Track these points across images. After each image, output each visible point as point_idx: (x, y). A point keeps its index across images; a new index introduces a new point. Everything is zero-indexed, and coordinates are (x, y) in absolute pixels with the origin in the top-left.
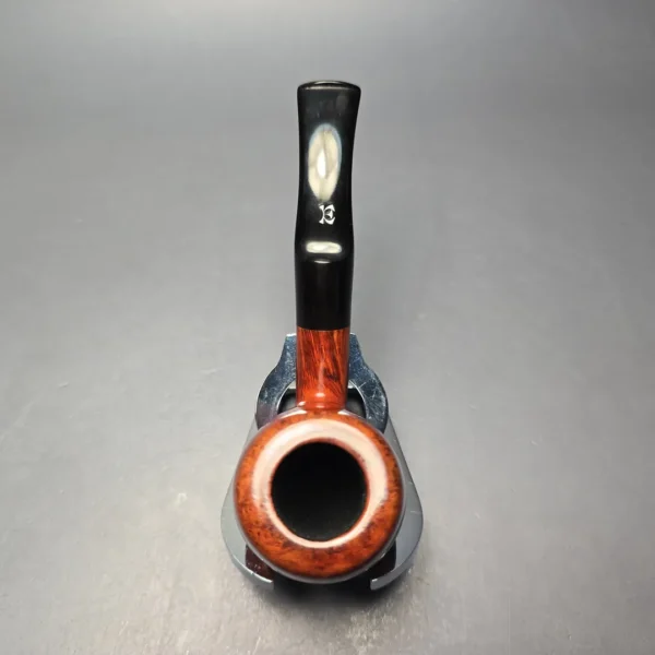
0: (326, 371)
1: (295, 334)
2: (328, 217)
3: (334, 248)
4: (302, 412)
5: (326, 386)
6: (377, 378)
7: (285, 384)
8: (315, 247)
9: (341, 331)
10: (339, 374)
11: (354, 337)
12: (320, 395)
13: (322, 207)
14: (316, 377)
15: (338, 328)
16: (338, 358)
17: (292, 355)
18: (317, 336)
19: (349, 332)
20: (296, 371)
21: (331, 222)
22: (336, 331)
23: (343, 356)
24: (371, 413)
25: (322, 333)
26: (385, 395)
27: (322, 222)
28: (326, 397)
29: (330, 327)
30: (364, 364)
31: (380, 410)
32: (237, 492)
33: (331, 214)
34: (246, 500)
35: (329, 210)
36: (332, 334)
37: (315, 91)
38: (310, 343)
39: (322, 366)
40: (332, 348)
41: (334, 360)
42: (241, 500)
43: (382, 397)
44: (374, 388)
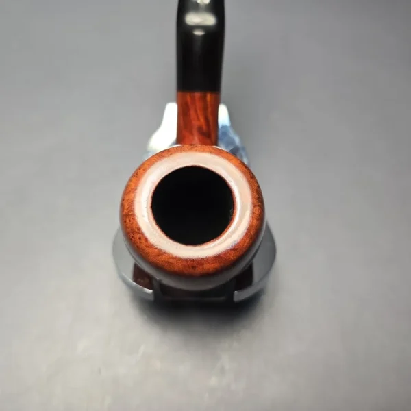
0: (200, 129)
9: (214, 95)
10: (210, 133)
14: (192, 134)
16: (210, 118)
22: (208, 94)
25: (197, 95)
29: (204, 90)
32: (122, 206)
34: (130, 211)
39: (196, 124)
40: (205, 109)
41: (207, 120)
42: (125, 211)
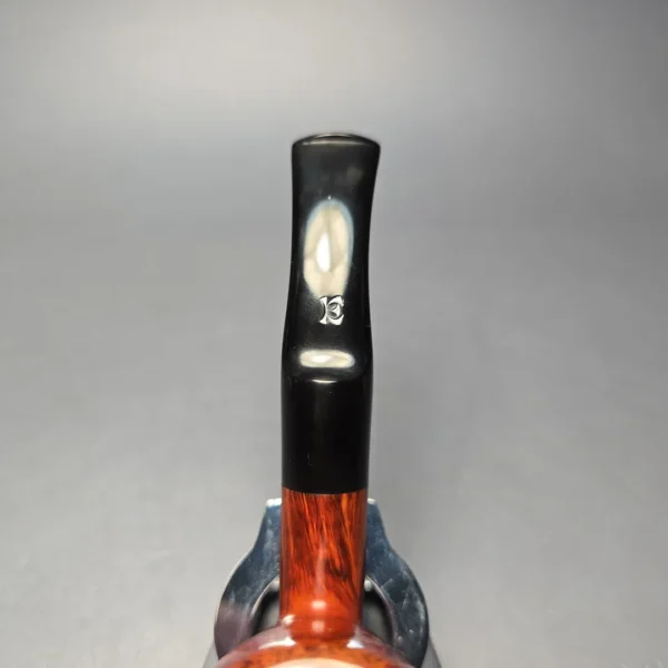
0: (329, 564)
1: (278, 502)
2: (334, 314)
3: (342, 360)
4: (288, 642)
5: (328, 587)
6: (410, 572)
7: (263, 582)
8: (313, 358)
9: (354, 494)
10: (349, 568)
11: (374, 507)
12: (319, 605)
13: (324, 301)
14: (313, 575)
15: (349, 490)
16: (348, 540)
17: (276, 534)
18: (314, 504)
19: (366, 498)
20: (281, 561)
21: (338, 322)
22: (345, 495)
23: (357, 535)
24: (402, 632)
25: (323, 498)
26: (423, 600)
27: (323, 321)
28: (330, 608)
29: (336, 488)
30: (390, 549)
31: (416, 626)
33: (338, 311)
35: (336, 303)
36: (339, 501)
37: (315, 146)
38: (301, 515)
39: (321, 554)
40: (339, 524)
41: (342, 544)
43: (419, 603)
44: (406, 589)
